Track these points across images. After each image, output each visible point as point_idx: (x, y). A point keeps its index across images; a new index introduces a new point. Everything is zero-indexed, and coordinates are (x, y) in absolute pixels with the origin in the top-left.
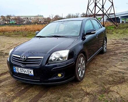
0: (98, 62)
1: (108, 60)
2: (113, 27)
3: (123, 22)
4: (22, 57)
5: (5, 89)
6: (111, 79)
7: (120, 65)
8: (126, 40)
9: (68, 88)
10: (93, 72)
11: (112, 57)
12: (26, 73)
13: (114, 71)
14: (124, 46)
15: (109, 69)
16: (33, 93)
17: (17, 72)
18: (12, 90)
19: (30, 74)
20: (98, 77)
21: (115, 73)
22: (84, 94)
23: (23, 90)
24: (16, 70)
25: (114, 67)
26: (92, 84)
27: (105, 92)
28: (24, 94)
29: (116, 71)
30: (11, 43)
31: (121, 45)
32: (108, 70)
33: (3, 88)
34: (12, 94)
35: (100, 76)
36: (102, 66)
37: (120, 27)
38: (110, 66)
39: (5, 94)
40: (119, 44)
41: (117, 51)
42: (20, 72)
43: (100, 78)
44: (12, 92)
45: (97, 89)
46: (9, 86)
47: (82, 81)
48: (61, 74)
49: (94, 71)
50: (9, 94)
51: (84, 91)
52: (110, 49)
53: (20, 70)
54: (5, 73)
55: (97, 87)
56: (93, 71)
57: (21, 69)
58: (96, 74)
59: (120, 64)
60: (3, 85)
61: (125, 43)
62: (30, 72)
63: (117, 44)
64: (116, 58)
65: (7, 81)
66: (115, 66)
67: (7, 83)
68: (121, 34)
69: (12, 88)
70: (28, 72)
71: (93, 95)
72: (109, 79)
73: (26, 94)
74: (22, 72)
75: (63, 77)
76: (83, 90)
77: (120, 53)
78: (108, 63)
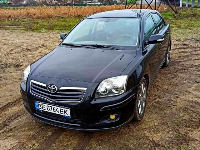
0: (161, 85)
1: (176, 80)
2: (170, 13)
3: (184, 5)
4: (50, 86)
5: (20, 134)
6: (187, 117)
7: (195, 90)
8: (196, 41)
9: (122, 133)
10: (156, 102)
11: (180, 75)
12: (56, 113)
13: (189, 101)
14: (194, 53)
15: (181, 97)
16: (69, 143)
17: (42, 109)
18: (33, 136)
19: (64, 115)
20: (165, 113)
21: (191, 104)
22: (150, 146)
23: (50, 136)
24: (40, 107)
25: (186, 93)
26: (160, 126)
27: (183, 141)
28: (54, 145)
29: (192, 102)
30: (10, 42)
31: (190, 50)
32: (178, 100)
33: (17, 132)
34: (35, 144)
35: (168, 111)
36: (168, 91)
37: (180, 14)
38: (181, 93)
39: (23, 144)
40: (186, 48)
41: (185, 63)
42: (46, 110)
43: (170, 114)
44: (34, 140)
45: (169, 135)
46: (26, 129)
47: (142, 120)
48: (115, 116)
49: (157, 100)
50: (30, 145)
51: (149, 139)
52: (174, 59)
53: (46, 107)
54: (13, 102)
55: (168, 132)
56: (155, 100)
57: (49, 105)
58: (162, 106)
59: (196, 87)
60: (15, 127)
61: (195, 47)
62: (65, 112)
63: (184, 48)
64: (187, 76)
65: (20, 119)
66: (189, 92)
67: (22, 123)
68: (186, 28)
69: (32, 133)
70: (61, 111)
71: (166, 146)
72: (183, 117)
73: (57, 144)
74: (50, 111)
75: (118, 119)
76: (147, 138)
77: (191, 66)
78: (176, 85)
